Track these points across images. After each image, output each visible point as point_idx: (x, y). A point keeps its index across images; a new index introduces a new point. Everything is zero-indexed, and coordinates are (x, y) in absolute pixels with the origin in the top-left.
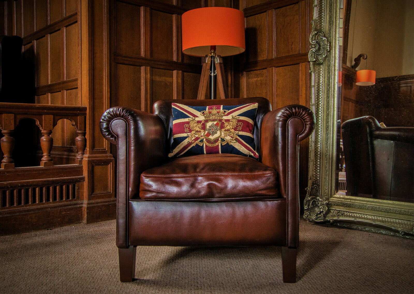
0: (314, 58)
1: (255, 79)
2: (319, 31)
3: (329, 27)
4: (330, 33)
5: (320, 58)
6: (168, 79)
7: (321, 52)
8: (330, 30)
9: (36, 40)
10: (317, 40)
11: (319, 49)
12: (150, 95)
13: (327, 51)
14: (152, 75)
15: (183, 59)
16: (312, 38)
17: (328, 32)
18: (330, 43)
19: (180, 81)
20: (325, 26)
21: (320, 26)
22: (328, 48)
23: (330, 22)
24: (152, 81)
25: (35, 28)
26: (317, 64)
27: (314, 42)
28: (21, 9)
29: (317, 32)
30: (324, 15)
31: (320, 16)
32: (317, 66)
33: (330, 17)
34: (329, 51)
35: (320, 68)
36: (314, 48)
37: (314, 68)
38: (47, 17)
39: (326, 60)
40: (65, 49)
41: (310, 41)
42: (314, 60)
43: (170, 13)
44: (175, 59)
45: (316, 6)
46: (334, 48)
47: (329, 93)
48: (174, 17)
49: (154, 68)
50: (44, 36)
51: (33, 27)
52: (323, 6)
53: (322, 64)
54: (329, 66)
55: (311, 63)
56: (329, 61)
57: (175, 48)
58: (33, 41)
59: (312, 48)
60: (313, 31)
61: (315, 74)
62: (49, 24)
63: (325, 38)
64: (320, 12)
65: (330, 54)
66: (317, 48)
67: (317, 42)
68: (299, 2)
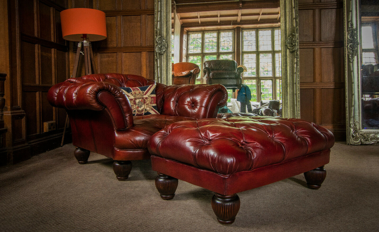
3: (166, 34)
4: (167, 38)
5: (162, 51)
7: (163, 48)
8: (167, 36)
11: (161, 47)
13: (166, 47)
16: (158, 39)
17: (165, 37)
18: (167, 43)
19: (56, 56)
20: (164, 33)
21: (161, 33)
23: (166, 31)
26: (161, 54)
27: (159, 42)
29: (161, 36)
31: (161, 28)
33: (167, 29)
35: (162, 57)
36: (160, 45)
37: (159, 57)
39: (165, 53)
41: (157, 41)
42: (160, 52)
44: (52, 40)
47: (168, 71)
49: (43, 46)
52: (162, 22)
53: (163, 54)
54: (167, 56)
55: (158, 54)
56: (167, 53)
59: (158, 45)
60: (158, 36)
61: (159, 60)
63: (165, 41)
64: (161, 25)
65: (167, 49)
67: (161, 42)
68: (141, 15)
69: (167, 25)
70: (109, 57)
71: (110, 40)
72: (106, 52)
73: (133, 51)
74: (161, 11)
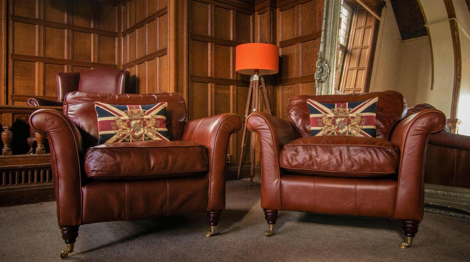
0: (319, 77)
1: (288, 91)
2: (323, 60)
3: (330, 57)
4: (330, 61)
5: (323, 78)
6: (227, 92)
7: (324, 74)
8: (330, 59)
9: (138, 65)
10: (321, 65)
11: (322, 71)
12: (214, 102)
14: (216, 89)
15: (237, 77)
16: (318, 64)
17: (329, 60)
18: (330, 68)
19: (235, 92)
20: (327, 56)
21: (324, 56)
22: (328, 72)
23: (331, 53)
24: (216, 93)
25: (137, 57)
26: (321, 81)
27: (319, 67)
28: (127, 42)
29: (322, 60)
30: (327, 49)
31: (324, 50)
32: (320, 83)
33: (331, 51)
34: (329, 74)
35: (323, 85)
36: (319, 71)
37: (318, 85)
38: (145, 49)
39: (327, 80)
40: (158, 72)
41: (316, 66)
42: (318, 79)
43: (229, 46)
44: (231, 77)
45: (322, 42)
46: (332, 72)
48: (231, 48)
49: (217, 84)
50: (144, 62)
51: (136, 56)
52: (327, 43)
53: (324, 82)
54: (328, 84)
55: (316, 81)
56: (329, 80)
57: (231, 70)
58: (135, 65)
59: (317, 70)
60: (319, 60)
61: (318, 88)
62: (147, 54)
63: (327, 65)
64: (325, 47)
65: (330, 75)
66: (321, 71)
67: (321, 67)
68: (317, 38)
69: (331, 47)
70: (289, 89)
71: (290, 71)
72: (286, 84)
73: (309, 81)
74: (326, 31)
